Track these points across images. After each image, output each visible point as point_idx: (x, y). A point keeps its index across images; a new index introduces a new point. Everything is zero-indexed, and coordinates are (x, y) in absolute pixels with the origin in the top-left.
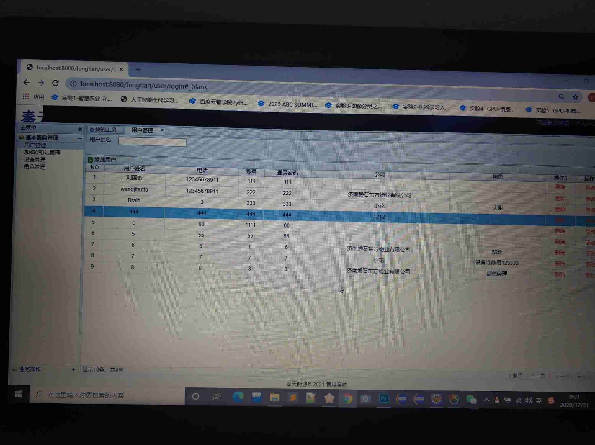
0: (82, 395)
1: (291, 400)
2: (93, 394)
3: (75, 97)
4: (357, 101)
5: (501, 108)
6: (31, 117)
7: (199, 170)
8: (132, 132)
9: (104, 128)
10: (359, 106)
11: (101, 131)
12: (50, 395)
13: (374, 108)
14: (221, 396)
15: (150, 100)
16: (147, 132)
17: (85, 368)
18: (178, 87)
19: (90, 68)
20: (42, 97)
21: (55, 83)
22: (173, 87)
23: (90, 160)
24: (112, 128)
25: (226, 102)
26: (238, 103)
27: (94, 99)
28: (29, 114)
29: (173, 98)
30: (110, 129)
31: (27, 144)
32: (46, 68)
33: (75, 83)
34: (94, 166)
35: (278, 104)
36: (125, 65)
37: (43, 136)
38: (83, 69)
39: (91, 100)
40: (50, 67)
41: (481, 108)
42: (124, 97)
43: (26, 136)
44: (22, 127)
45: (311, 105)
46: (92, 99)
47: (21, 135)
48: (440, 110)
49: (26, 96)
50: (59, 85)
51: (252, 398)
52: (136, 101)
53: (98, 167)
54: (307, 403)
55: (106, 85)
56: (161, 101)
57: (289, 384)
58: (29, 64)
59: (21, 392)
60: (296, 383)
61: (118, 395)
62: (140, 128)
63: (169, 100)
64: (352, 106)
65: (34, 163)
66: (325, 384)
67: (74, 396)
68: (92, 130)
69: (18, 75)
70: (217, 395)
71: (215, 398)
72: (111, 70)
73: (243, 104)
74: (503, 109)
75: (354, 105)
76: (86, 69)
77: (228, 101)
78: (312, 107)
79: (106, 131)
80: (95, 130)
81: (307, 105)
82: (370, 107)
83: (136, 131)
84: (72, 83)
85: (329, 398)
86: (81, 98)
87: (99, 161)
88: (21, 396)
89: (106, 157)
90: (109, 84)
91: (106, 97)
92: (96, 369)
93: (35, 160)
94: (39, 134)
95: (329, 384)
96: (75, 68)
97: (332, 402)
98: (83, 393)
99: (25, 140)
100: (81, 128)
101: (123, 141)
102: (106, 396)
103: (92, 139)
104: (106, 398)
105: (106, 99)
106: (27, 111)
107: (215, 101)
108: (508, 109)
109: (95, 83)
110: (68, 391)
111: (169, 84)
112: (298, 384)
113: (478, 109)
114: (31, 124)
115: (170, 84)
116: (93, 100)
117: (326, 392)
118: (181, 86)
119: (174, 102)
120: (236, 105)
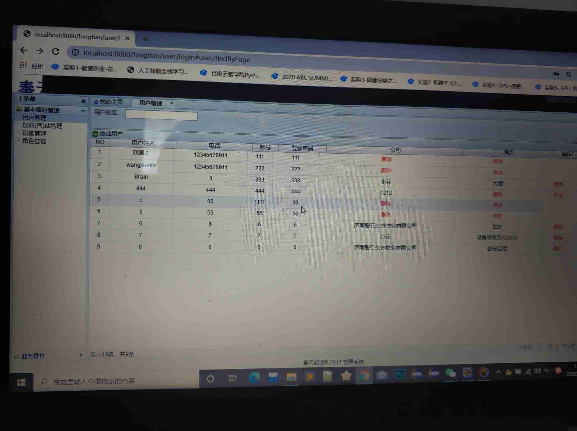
0: (90, 382)
1: (308, 379)
2: (102, 380)
3: (77, 66)
4: (373, 75)
5: (512, 85)
6: (29, 87)
7: (211, 145)
8: (140, 104)
9: (110, 100)
10: (375, 80)
11: (107, 103)
12: (56, 382)
13: (389, 82)
14: (237, 378)
15: (158, 71)
16: (155, 105)
17: (93, 353)
18: (188, 58)
19: (94, 36)
20: (41, 66)
21: (55, 52)
22: (183, 57)
23: (95, 134)
24: (118, 101)
25: (239, 75)
26: (251, 75)
27: (98, 69)
28: (27, 85)
29: (183, 70)
30: (116, 101)
31: (25, 117)
32: (46, 36)
33: (77, 51)
34: (99, 140)
35: (292, 77)
36: (131, 34)
37: (43, 108)
38: (86, 37)
39: (95, 71)
40: (49, 34)
41: (493, 84)
42: (130, 68)
43: (24, 108)
44: (19, 98)
45: (326, 78)
46: (96, 69)
47: (19, 107)
48: (454, 85)
49: (23, 65)
50: (59, 54)
51: (268, 378)
52: (143, 72)
53: (104, 141)
54: (324, 381)
55: (111, 54)
56: (171, 73)
57: (305, 363)
58: (26, 31)
59: (24, 380)
60: (313, 362)
61: (129, 381)
62: (148, 101)
63: (179, 72)
64: (368, 80)
65: (34, 137)
66: (342, 362)
67: (81, 383)
68: (96, 102)
69: (14, 43)
70: (233, 376)
71: (230, 380)
72: (116, 39)
73: (256, 77)
74: (514, 86)
75: (370, 80)
76: (89, 37)
77: (240, 73)
78: (327, 80)
79: (112, 103)
80: (99, 103)
81: (321, 78)
82: (385, 82)
83: (144, 103)
84: (74, 52)
85: (346, 376)
86: (84, 68)
87: (104, 135)
88: (24, 385)
89: (113, 131)
90: (115, 53)
91: (111, 67)
92: (105, 354)
93: (34, 134)
94: (38, 106)
95: (345, 361)
96: (77, 35)
97: (349, 380)
98: (91, 380)
99: (23, 112)
100: (85, 100)
101: (131, 114)
102: (116, 381)
103: (97, 112)
104: (116, 383)
105: (111, 69)
106: (25, 81)
107: (228, 73)
108: (519, 86)
109: (100, 52)
110: (75, 377)
111: (178, 55)
112: (315, 363)
113: (489, 85)
114: (29, 95)
115: (180, 55)
116: (97, 71)
117: (343, 370)
118: (192, 57)
119: (184, 74)
120: (249, 77)
